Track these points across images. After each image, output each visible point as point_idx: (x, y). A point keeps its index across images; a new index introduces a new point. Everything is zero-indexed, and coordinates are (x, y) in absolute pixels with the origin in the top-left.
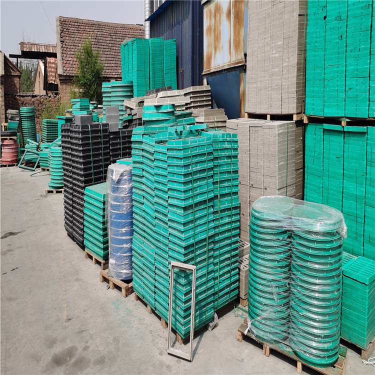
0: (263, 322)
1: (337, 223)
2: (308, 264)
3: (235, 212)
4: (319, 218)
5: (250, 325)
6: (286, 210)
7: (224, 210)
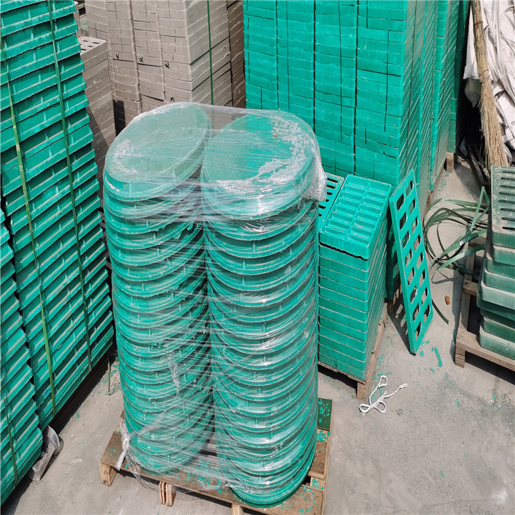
0: (153, 437)
1: (304, 174)
2: (241, 299)
3: (79, 163)
4: (261, 171)
5: (128, 445)
6: (185, 158)
7: (46, 173)
